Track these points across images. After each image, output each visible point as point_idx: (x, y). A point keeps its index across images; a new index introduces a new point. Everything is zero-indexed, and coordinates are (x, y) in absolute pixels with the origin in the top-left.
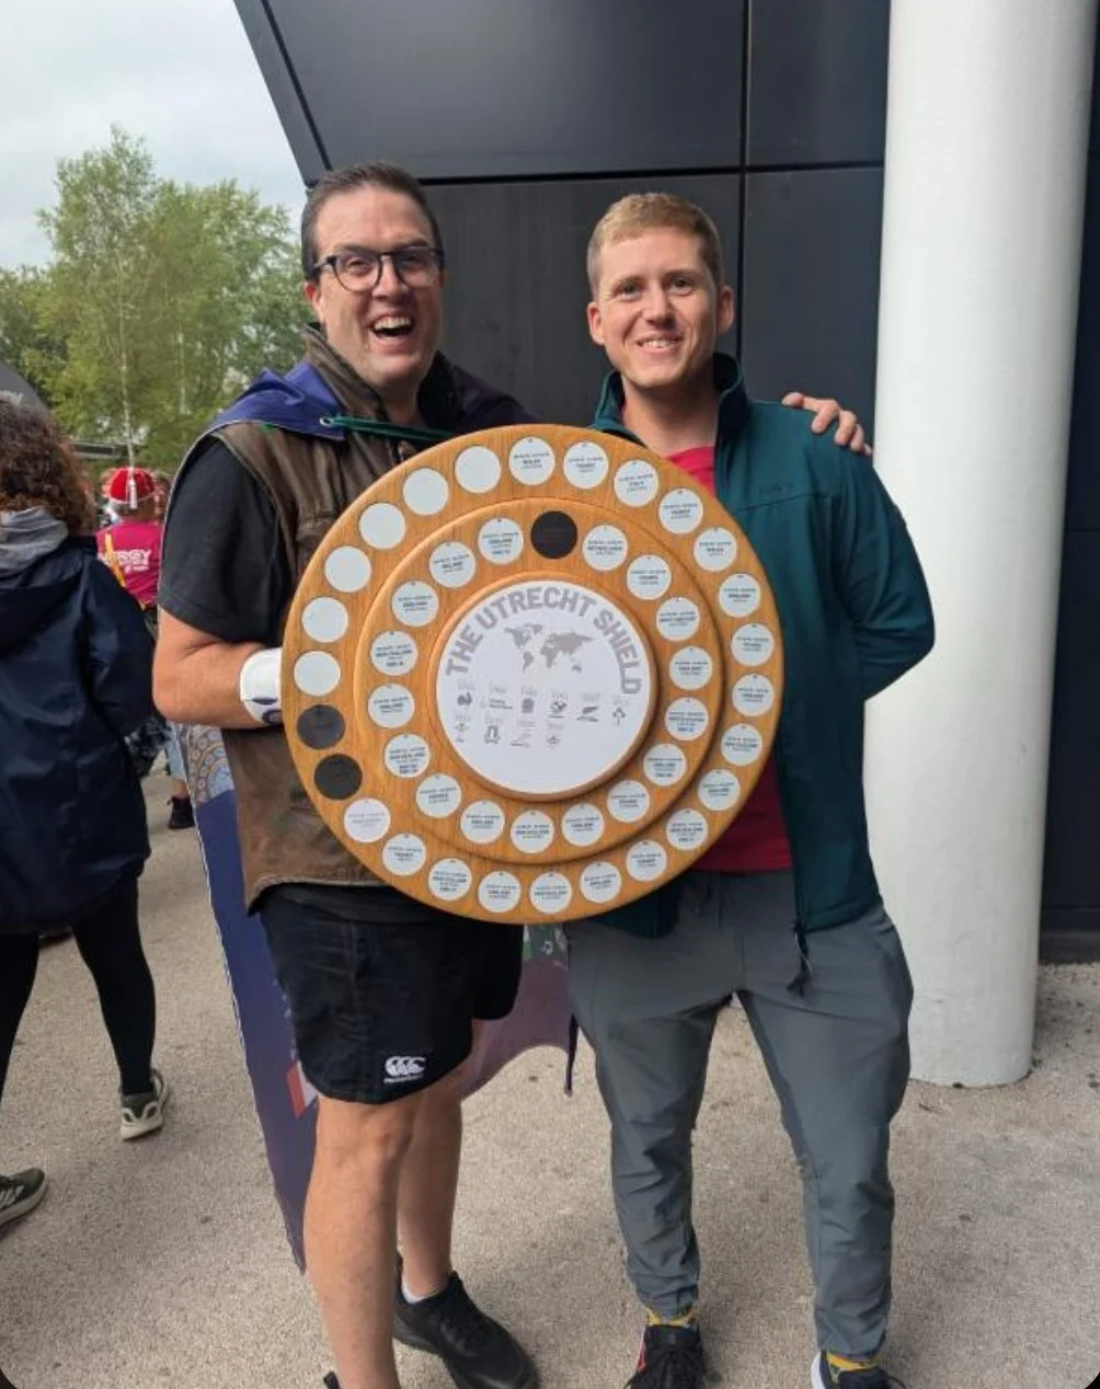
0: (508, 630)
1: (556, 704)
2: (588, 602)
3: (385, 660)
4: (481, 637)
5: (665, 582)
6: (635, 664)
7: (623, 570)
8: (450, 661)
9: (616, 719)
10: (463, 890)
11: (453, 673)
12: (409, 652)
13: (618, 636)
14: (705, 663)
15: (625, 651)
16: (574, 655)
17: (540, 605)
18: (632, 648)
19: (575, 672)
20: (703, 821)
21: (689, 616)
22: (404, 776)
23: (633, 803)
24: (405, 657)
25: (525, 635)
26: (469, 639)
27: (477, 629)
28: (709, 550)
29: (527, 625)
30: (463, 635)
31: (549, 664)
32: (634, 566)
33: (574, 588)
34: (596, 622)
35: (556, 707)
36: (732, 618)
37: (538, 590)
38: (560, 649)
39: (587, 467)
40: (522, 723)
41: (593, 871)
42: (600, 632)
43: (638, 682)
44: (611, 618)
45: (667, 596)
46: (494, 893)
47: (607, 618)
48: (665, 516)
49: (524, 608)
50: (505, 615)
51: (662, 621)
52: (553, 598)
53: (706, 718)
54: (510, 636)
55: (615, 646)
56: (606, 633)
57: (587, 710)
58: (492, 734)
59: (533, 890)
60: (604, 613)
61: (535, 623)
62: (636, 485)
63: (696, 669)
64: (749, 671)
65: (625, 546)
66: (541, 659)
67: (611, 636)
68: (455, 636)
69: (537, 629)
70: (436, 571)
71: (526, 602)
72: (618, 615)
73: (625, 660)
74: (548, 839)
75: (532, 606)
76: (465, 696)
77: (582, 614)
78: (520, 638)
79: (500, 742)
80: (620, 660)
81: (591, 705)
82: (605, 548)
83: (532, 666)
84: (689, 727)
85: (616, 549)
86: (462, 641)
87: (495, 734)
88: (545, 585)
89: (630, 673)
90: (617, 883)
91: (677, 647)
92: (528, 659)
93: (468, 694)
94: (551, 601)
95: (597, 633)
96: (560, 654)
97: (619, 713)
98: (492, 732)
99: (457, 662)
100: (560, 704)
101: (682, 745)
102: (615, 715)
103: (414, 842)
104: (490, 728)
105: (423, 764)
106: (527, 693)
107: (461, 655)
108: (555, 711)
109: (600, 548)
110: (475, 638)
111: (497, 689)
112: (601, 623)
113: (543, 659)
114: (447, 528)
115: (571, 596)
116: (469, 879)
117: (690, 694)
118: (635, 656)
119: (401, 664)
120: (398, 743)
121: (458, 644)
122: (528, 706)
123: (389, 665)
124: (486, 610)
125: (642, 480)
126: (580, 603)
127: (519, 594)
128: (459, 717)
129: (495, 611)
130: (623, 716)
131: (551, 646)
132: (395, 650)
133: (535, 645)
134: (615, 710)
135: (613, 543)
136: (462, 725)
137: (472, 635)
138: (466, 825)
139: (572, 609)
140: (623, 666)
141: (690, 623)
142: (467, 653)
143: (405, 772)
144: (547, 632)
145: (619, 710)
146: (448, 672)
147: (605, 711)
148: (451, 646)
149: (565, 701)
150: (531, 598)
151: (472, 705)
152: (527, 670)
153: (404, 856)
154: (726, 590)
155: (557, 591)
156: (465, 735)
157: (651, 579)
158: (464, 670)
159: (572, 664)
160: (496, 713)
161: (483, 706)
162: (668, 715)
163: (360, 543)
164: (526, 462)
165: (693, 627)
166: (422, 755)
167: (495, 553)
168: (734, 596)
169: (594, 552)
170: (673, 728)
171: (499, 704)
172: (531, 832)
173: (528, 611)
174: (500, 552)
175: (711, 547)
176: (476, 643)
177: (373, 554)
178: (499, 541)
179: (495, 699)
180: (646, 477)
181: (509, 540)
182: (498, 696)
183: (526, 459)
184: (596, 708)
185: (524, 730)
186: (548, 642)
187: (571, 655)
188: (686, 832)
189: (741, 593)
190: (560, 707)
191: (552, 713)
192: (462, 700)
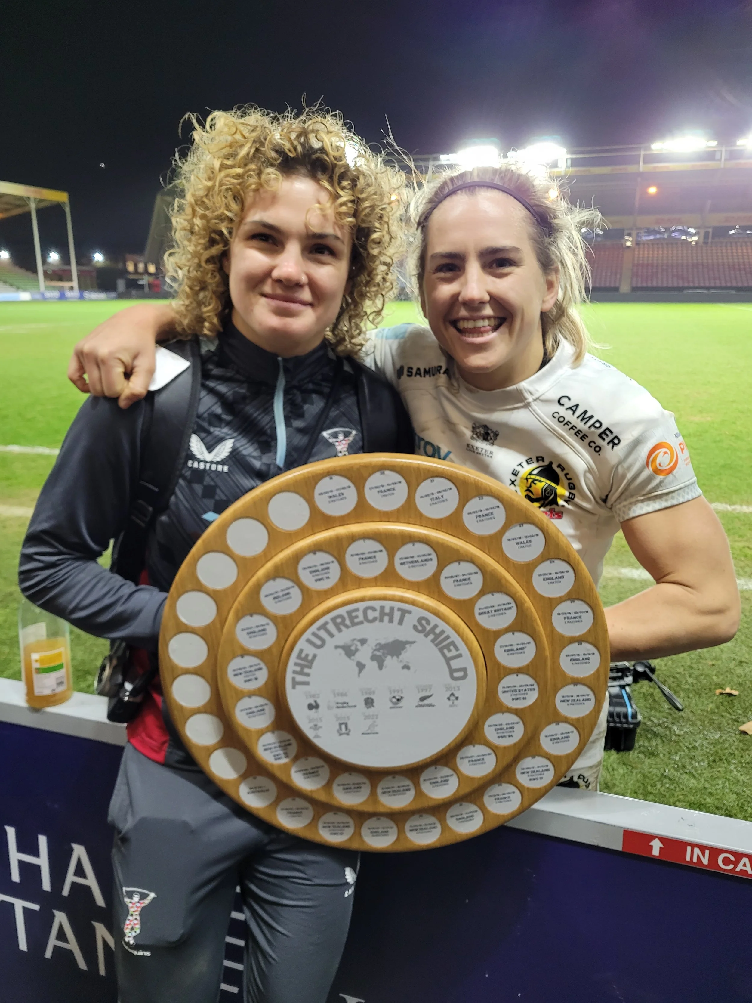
0: (337, 647)
1: (394, 697)
3: (242, 678)
4: (315, 655)
5: (478, 581)
6: (459, 656)
7: (436, 576)
8: (294, 678)
9: (450, 702)
10: (348, 833)
11: (298, 687)
12: (260, 669)
13: (438, 636)
14: (529, 643)
15: (449, 647)
16: (401, 657)
17: (361, 623)
18: (454, 645)
19: (406, 670)
21: (506, 607)
22: (277, 762)
23: (480, 760)
24: (258, 674)
25: (353, 648)
26: (305, 658)
27: (310, 650)
28: (518, 544)
29: (354, 640)
30: (299, 657)
31: (381, 667)
35: (394, 700)
36: (550, 599)
38: (389, 654)
39: (387, 491)
40: (367, 717)
41: (456, 811)
42: (421, 635)
43: (464, 670)
45: (482, 593)
48: (469, 521)
49: (347, 627)
50: (331, 636)
51: (480, 614)
52: (373, 614)
53: (536, 687)
54: (340, 651)
55: (438, 647)
56: (427, 636)
57: (422, 699)
59: (407, 828)
60: (420, 620)
61: (359, 637)
62: (436, 499)
64: (572, 640)
65: (434, 556)
66: (372, 665)
67: (433, 637)
68: (293, 658)
69: (363, 641)
70: (268, 603)
71: (350, 621)
73: (449, 654)
74: (411, 795)
75: (354, 624)
76: (314, 704)
78: (350, 651)
79: (351, 733)
80: (444, 655)
81: (427, 694)
82: (416, 561)
83: (365, 671)
84: (522, 696)
85: (426, 560)
86: (299, 661)
87: (346, 728)
88: (364, 605)
89: (456, 664)
90: (479, 817)
91: (498, 634)
92: (361, 666)
93: (315, 702)
94: (370, 618)
95: (419, 637)
97: (452, 697)
98: (343, 727)
99: (300, 678)
100: (398, 697)
101: (516, 712)
102: (449, 698)
103: (300, 804)
104: (341, 724)
105: (292, 751)
106: (366, 693)
107: (301, 673)
108: (395, 704)
109: (412, 562)
110: (310, 658)
111: (338, 694)
112: (420, 628)
113: (375, 664)
114: (269, 565)
116: (352, 825)
117: (519, 671)
118: (459, 651)
119: (256, 679)
120: (267, 739)
121: (297, 664)
122: (369, 702)
123: (245, 681)
124: (314, 634)
125: (443, 493)
126: (399, 615)
127: (342, 616)
128: (311, 720)
129: (323, 634)
130: (457, 699)
131: (378, 653)
132: (248, 669)
133: (364, 654)
134: (448, 696)
135: (424, 555)
136: (316, 725)
137: (307, 655)
138: (337, 793)
139: (391, 620)
140: (449, 662)
141: (508, 612)
142: (306, 670)
143: (279, 759)
144: (372, 643)
145: (452, 695)
146: (294, 687)
147: (439, 698)
148: (291, 667)
149: (402, 695)
150: (354, 618)
151: (320, 709)
152: (362, 674)
153: (296, 813)
154: (539, 575)
156: (320, 732)
157: (465, 581)
158: (307, 683)
159: (402, 665)
160: (343, 712)
162: (500, 689)
163: (200, 588)
164: (330, 497)
165: (510, 616)
166: (290, 744)
167: (316, 580)
168: (548, 579)
169: (406, 566)
170: (506, 699)
171: (344, 705)
172: (395, 791)
173: (350, 629)
174: (320, 580)
175: (518, 541)
176: (312, 662)
177: (214, 595)
178: (318, 571)
179: (340, 701)
180: (444, 491)
181: (328, 568)
182: (341, 700)
183: (330, 494)
184: (431, 696)
185: (369, 722)
186: (375, 650)
187: (398, 657)
188: (535, 774)
189: (554, 576)
190: (398, 700)
191: (391, 705)
192: (310, 707)
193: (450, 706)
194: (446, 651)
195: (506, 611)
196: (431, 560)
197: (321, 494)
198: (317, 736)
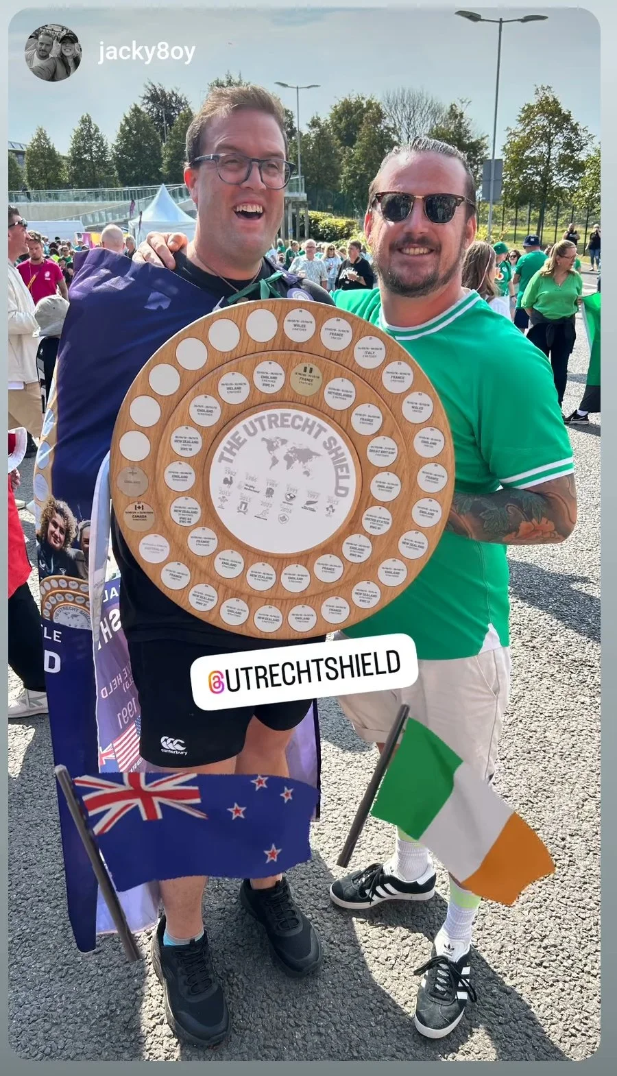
0: (263, 439)
1: (289, 494)
2: (321, 429)
3: (180, 445)
4: (245, 440)
5: (377, 424)
6: (348, 477)
7: (350, 410)
8: (222, 453)
9: (328, 513)
10: (210, 605)
11: (222, 462)
12: (196, 442)
13: (338, 456)
14: (397, 484)
15: (341, 467)
16: (306, 464)
17: (288, 426)
18: (346, 466)
19: (305, 476)
20: (378, 591)
21: (391, 451)
22: (181, 524)
23: (331, 570)
24: (194, 445)
25: (275, 444)
26: (237, 440)
27: (243, 435)
28: (413, 407)
29: (278, 438)
30: (233, 437)
31: (288, 467)
32: (358, 410)
33: (313, 418)
34: (325, 444)
35: (289, 497)
36: (421, 457)
37: (289, 415)
38: (298, 458)
39: (336, 335)
40: (263, 504)
41: (298, 610)
42: (327, 451)
43: (346, 489)
44: (335, 442)
45: (377, 434)
46: (230, 611)
47: (332, 442)
48: (386, 379)
49: (277, 426)
50: (263, 429)
51: (371, 451)
52: (298, 422)
53: (390, 522)
54: (265, 444)
55: (334, 463)
56: (330, 453)
57: (309, 503)
58: (244, 507)
59: (257, 615)
60: (331, 438)
61: (283, 437)
62: (369, 353)
63: (390, 489)
64: (426, 495)
65: (354, 394)
66: (283, 463)
67: (333, 455)
68: (228, 437)
69: (284, 442)
70: (222, 391)
71: (279, 422)
72: (341, 442)
73: (340, 474)
74: (271, 583)
75: (283, 426)
76: (229, 479)
77: (316, 436)
78: (271, 446)
79: (246, 513)
80: (336, 472)
81: (314, 500)
82: (340, 394)
83: (276, 466)
84: (377, 526)
85: (346, 396)
86: (232, 441)
87: (246, 507)
88: (294, 412)
89: (343, 483)
90: (313, 620)
91: (379, 470)
92: (275, 461)
93: (231, 478)
94: (296, 425)
95: (324, 452)
96: (298, 461)
97: (331, 509)
98: (244, 505)
99: (227, 455)
100: (292, 495)
101: (370, 537)
102: (327, 509)
103: (183, 569)
104: (242, 503)
105: (195, 519)
106: (270, 484)
107: (229, 451)
108: (287, 500)
109: (337, 394)
110: (241, 441)
111: (250, 478)
112: (328, 445)
113: (285, 463)
114: (234, 362)
115: (310, 423)
116: (216, 599)
117: (383, 504)
118: (348, 471)
119: (191, 449)
120: (181, 502)
121: (229, 443)
122: (270, 492)
123: (182, 449)
124: (251, 423)
125: (374, 350)
126: (316, 429)
127: (275, 415)
129: (257, 425)
130: (333, 511)
131: (291, 455)
132: (187, 439)
133: (281, 452)
134: (328, 507)
135: (347, 391)
136: (224, 497)
137: (240, 438)
138: (218, 563)
139: (310, 433)
140: (338, 477)
142: (234, 450)
143: (183, 521)
144: (289, 446)
145: (331, 506)
146: (220, 461)
147: (321, 506)
148: (224, 443)
149: (295, 495)
150: (283, 420)
151: (232, 485)
152: (273, 468)
153: (176, 577)
154: (419, 437)
155: (301, 419)
156: (225, 504)
157: (368, 421)
158: (231, 461)
159: (305, 470)
160: (248, 493)
161: (239, 487)
162: (365, 516)
163: (174, 363)
164: (295, 325)
165: (391, 459)
166: (195, 512)
167: (264, 385)
168: (425, 442)
169: (332, 395)
170: (366, 524)
171: (250, 488)
172: (260, 576)
173: (279, 429)
174: (267, 385)
175: (415, 405)
176: (241, 445)
177: (182, 372)
178: (267, 377)
179: (248, 484)
180: (377, 349)
181: (275, 378)
182: (250, 483)
183: (296, 323)
184: (315, 502)
185: (265, 508)
186: (290, 452)
187: (304, 463)
188: (365, 596)
189: (430, 441)
190: (291, 497)
191: (285, 500)
192: (226, 481)
193: (327, 515)
194: (339, 470)
195: (390, 455)
196: (351, 396)
197: (289, 321)
198: (221, 507)
